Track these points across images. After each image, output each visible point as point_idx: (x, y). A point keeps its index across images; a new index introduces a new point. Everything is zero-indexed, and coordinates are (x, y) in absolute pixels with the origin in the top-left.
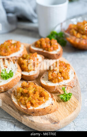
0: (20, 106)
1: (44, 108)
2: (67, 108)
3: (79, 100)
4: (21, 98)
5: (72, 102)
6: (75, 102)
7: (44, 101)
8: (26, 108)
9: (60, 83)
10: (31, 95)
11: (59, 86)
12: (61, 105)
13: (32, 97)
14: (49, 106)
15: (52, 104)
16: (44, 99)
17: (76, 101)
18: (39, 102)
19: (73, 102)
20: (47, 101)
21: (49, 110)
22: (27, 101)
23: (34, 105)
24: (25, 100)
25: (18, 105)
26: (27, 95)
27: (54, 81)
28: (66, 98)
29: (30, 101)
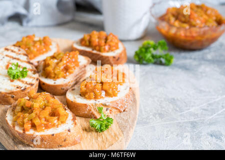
0: (14, 127)
1: (53, 135)
2: (97, 142)
3: (125, 133)
4: (20, 114)
5: (110, 135)
6: (115, 135)
7: (57, 124)
8: (21, 131)
9: (98, 100)
10: (36, 111)
11: (94, 105)
12: (89, 137)
13: (36, 114)
14: (63, 133)
15: (69, 131)
16: (57, 120)
17: (118, 134)
18: (45, 123)
19: (113, 134)
20: (62, 125)
21: (63, 140)
22: (26, 120)
23: (37, 128)
24: (24, 118)
25: (12, 126)
26: (30, 110)
27: (87, 96)
28: (101, 125)
29: (31, 120)
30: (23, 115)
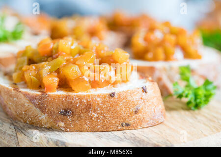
0: (17, 89)
5: (217, 112)
11: (167, 68)
14: (132, 93)
21: (133, 109)
24: (39, 69)
25: (10, 88)
29: (58, 71)
30: (36, 67)
